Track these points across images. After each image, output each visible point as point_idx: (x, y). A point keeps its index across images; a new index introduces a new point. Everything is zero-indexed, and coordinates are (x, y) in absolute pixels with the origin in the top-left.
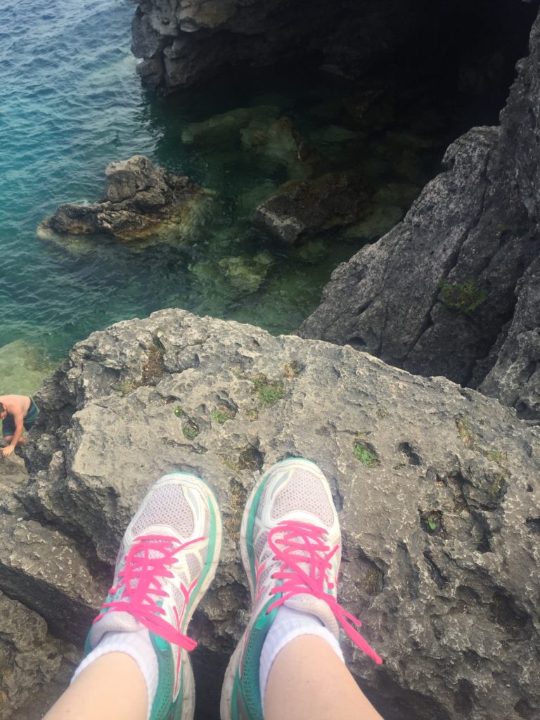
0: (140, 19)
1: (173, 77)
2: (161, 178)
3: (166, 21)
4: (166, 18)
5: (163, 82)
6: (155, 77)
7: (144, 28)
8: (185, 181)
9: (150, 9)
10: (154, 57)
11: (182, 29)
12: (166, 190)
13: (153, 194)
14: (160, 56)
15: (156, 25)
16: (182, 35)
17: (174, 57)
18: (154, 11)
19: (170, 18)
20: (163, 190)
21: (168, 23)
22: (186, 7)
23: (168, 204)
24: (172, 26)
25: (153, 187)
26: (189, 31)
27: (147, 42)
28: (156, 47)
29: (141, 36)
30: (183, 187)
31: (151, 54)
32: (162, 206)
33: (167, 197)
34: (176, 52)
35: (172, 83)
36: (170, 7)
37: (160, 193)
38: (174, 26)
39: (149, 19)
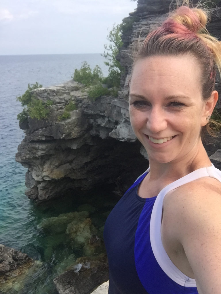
0: (29, 173)
1: (41, 196)
2: (11, 256)
3: (38, 175)
4: (38, 174)
5: (37, 198)
6: (33, 196)
7: (30, 177)
8: (24, 257)
9: (32, 170)
10: (33, 188)
11: (44, 179)
12: (12, 263)
13: (4, 265)
14: (36, 187)
15: (34, 176)
16: (44, 181)
17: (42, 189)
18: (34, 171)
19: (40, 174)
20: (10, 262)
21: (39, 176)
22: (45, 171)
23: (11, 270)
24: (40, 177)
25: (5, 261)
26: (47, 180)
27: (31, 182)
28: (34, 184)
29: (29, 179)
30: (23, 260)
31: (32, 187)
32: (7, 272)
33: (12, 266)
34: (42, 187)
35: (40, 199)
36: (40, 170)
37: (8, 264)
38: (41, 178)
39: (31, 173)
